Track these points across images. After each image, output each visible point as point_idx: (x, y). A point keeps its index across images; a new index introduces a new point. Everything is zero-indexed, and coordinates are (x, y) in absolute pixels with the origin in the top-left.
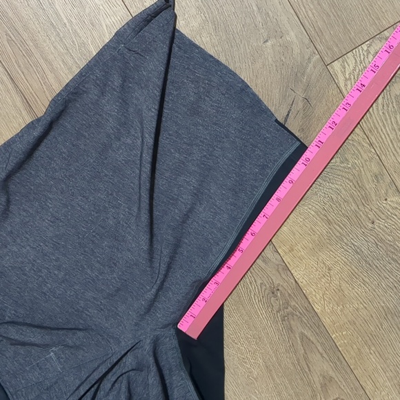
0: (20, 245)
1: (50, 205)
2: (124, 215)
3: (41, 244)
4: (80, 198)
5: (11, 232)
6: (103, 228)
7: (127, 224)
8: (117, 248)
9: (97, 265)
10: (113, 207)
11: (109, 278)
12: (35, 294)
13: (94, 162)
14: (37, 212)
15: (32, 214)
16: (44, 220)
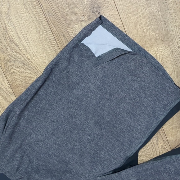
0: (37, 134)
1: (49, 116)
2: (84, 119)
3: (46, 134)
4: (62, 112)
6: (74, 125)
7: (86, 123)
8: (82, 134)
9: (73, 142)
10: (79, 115)
11: (79, 148)
13: (67, 95)
14: (43, 119)
15: (41, 120)
16: (47, 123)
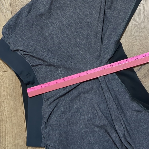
0: (53, 27)
1: (67, 12)
2: (94, 18)
3: (62, 27)
4: (78, 10)
5: (51, 22)
6: (85, 22)
7: (95, 21)
8: (90, 31)
9: (82, 37)
10: (91, 14)
12: (56, 47)
14: (62, 14)
15: (60, 15)
16: (64, 18)
